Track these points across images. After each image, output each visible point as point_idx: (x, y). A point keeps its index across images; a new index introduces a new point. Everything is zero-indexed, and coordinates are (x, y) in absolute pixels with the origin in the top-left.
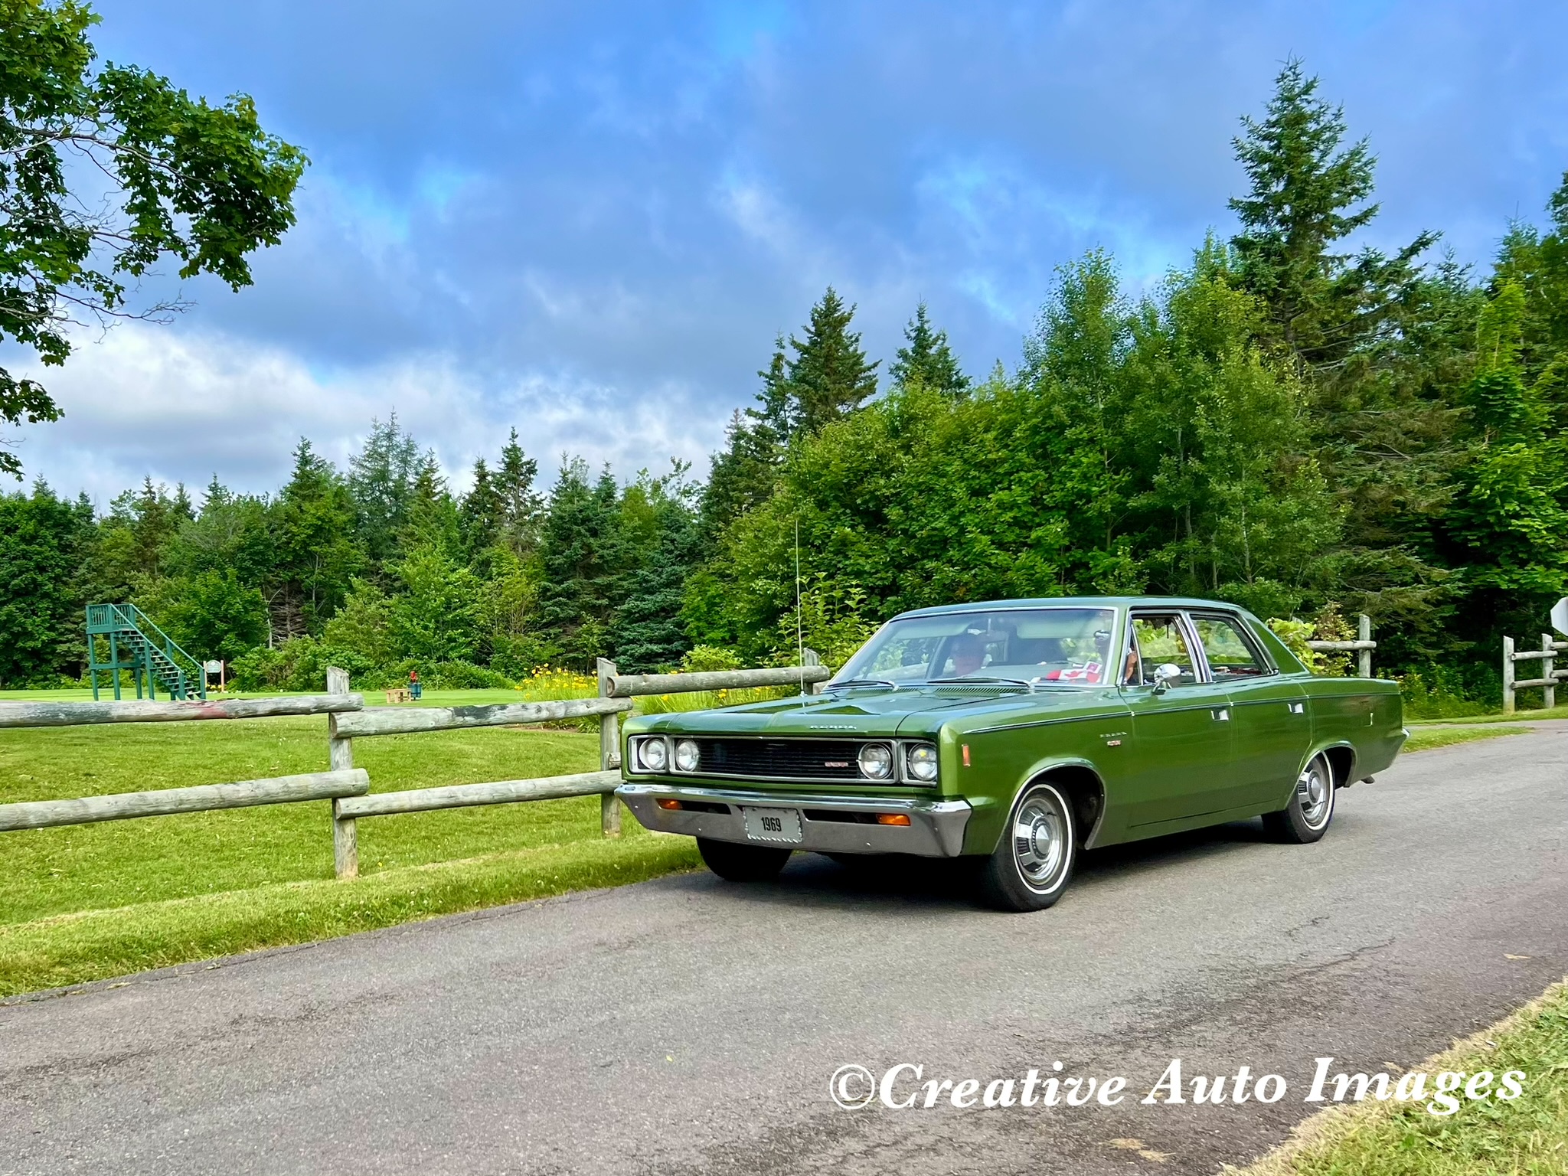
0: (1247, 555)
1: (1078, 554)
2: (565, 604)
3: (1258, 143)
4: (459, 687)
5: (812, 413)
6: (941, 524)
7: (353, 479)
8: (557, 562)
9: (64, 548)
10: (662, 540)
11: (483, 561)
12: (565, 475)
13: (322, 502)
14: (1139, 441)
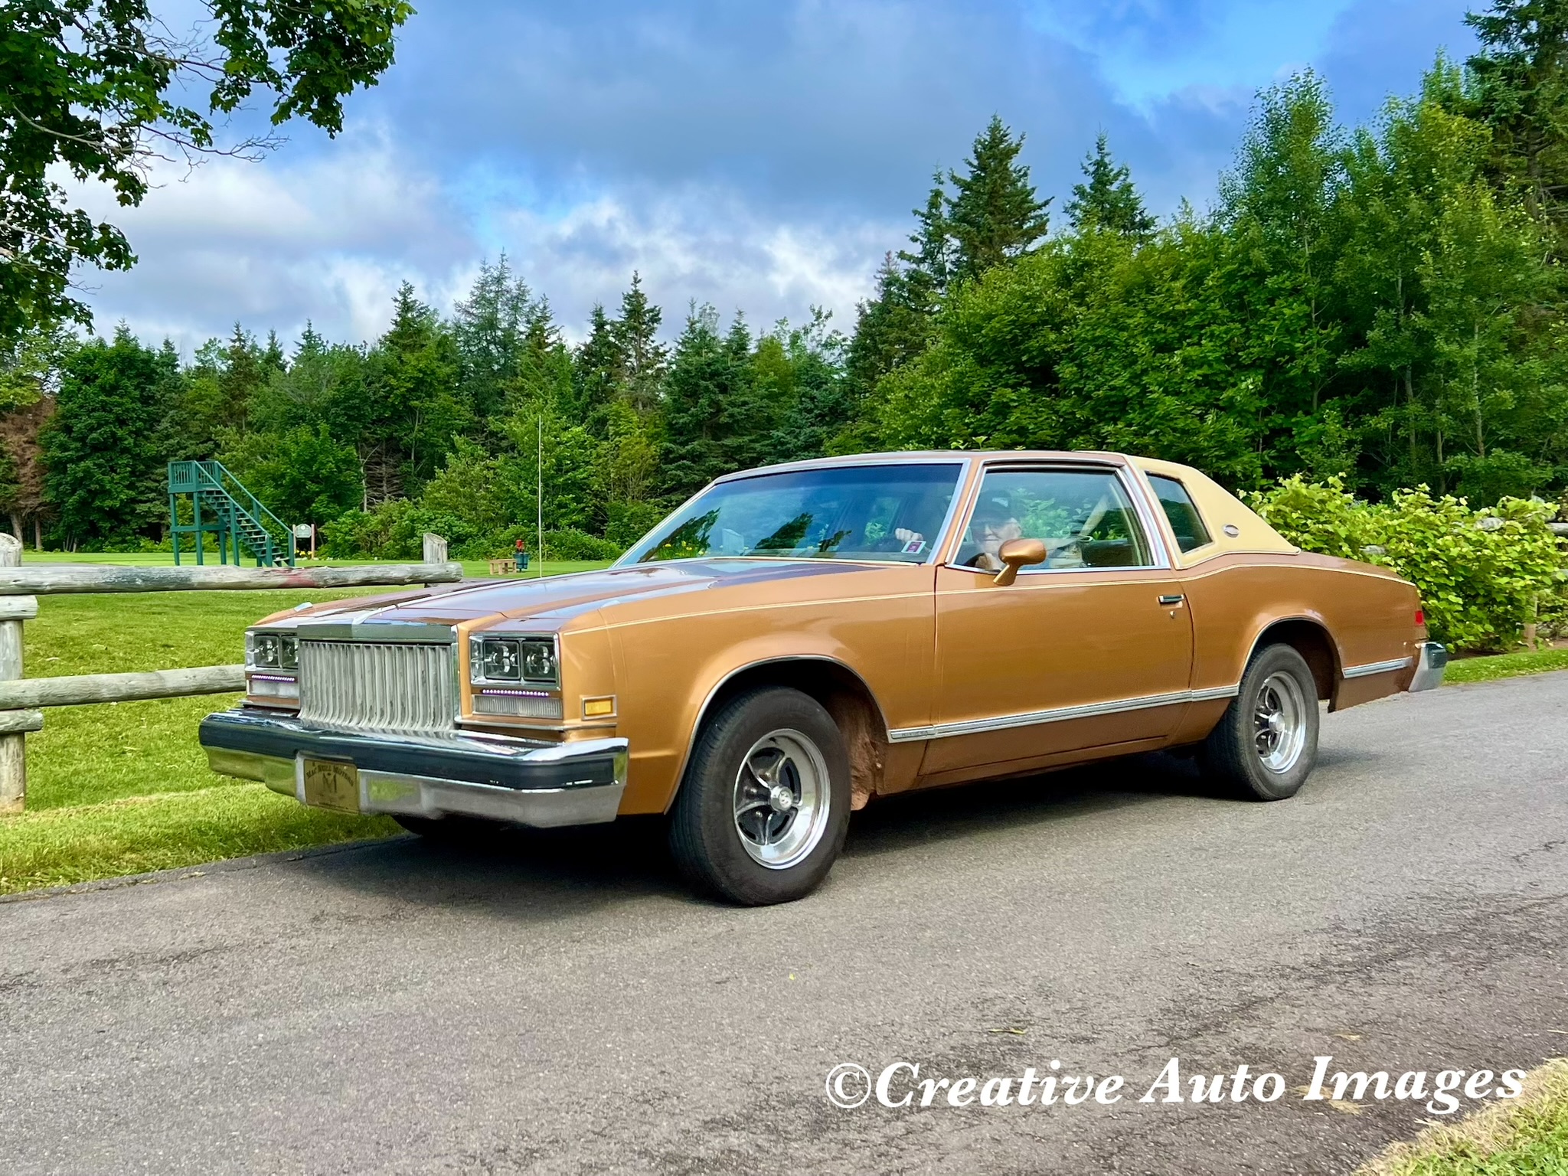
0: (1480, 422)
1: (1278, 419)
2: (690, 468)
4: (569, 558)
5: (974, 257)
6: (1121, 382)
7: (458, 327)
8: (681, 421)
9: (146, 400)
10: (801, 397)
11: (599, 419)
12: (693, 324)
13: (425, 351)
14: (1351, 291)
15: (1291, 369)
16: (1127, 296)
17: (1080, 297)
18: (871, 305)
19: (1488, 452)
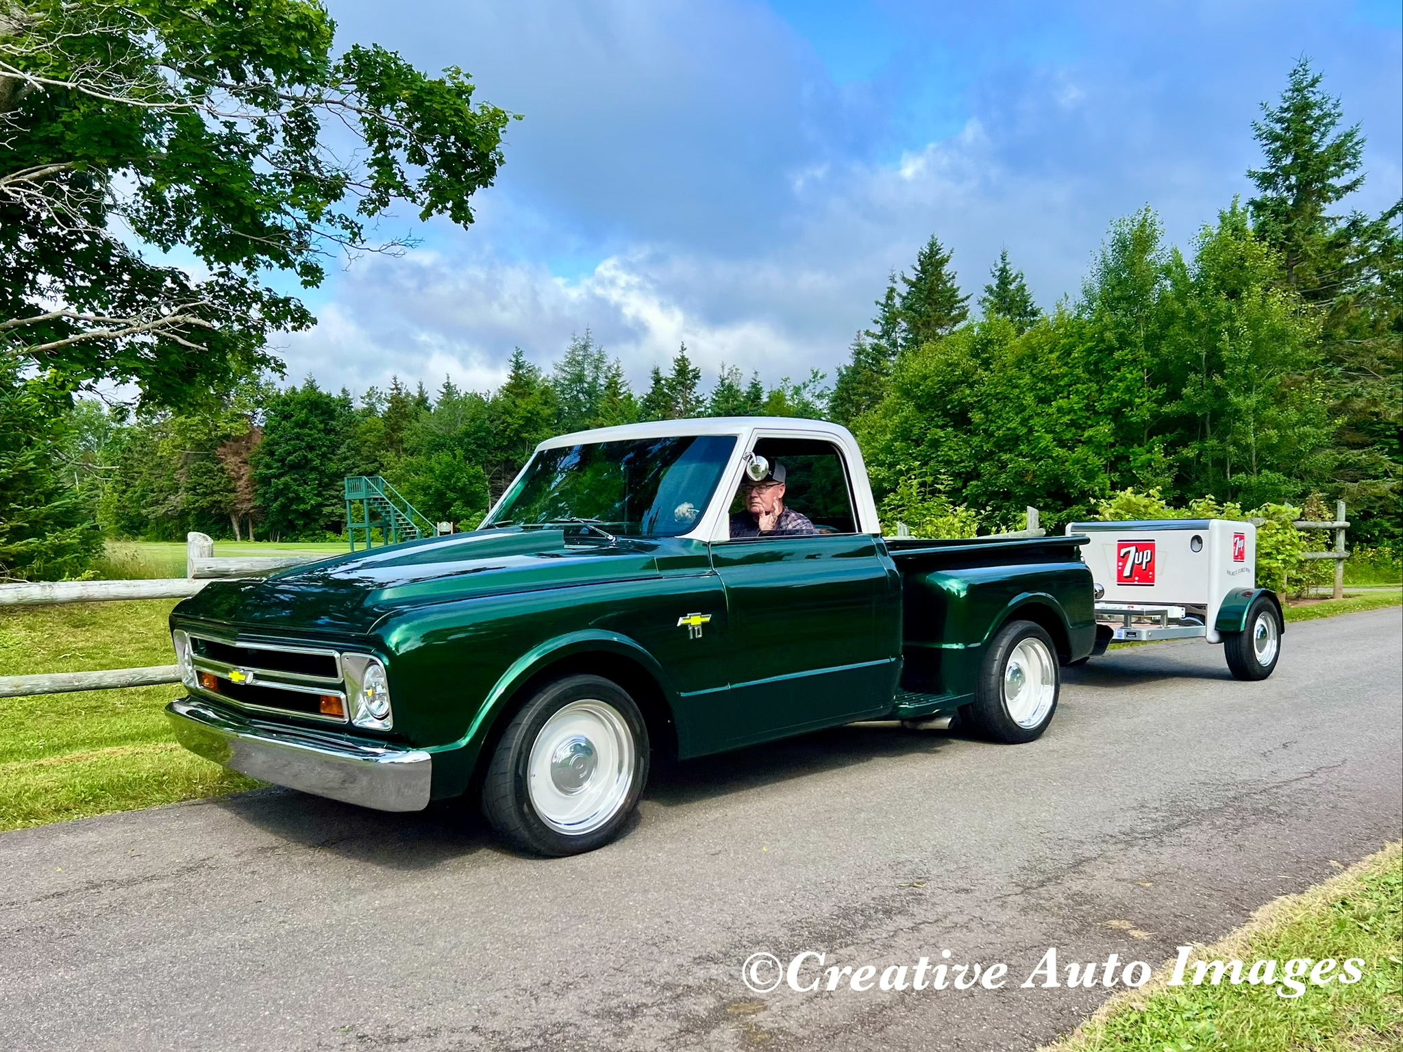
0: (1254, 451)
1: (1120, 449)
3: (1272, 125)
5: (917, 334)
6: (1015, 425)
7: (556, 381)
9: (328, 431)
12: (723, 380)
13: (531, 398)
14: (1172, 361)
15: (1132, 416)
16: (1019, 364)
17: (986, 364)
18: (846, 368)
19: (1259, 472)
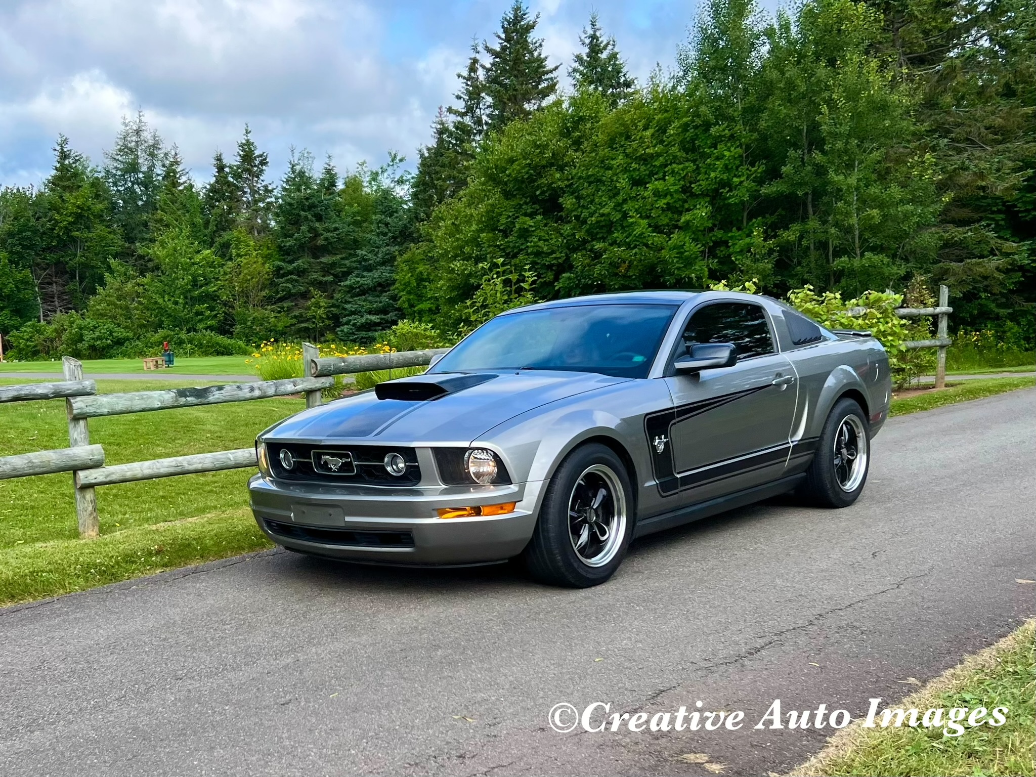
0: (857, 233)
1: (719, 234)
2: (296, 281)
5: (503, 111)
6: (608, 210)
7: (107, 171)
8: (288, 244)
10: (378, 224)
11: (224, 243)
12: (293, 166)
14: (771, 136)
15: (730, 197)
16: (611, 143)
17: (577, 144)
18: (429, 149)
19: (862, 255)
